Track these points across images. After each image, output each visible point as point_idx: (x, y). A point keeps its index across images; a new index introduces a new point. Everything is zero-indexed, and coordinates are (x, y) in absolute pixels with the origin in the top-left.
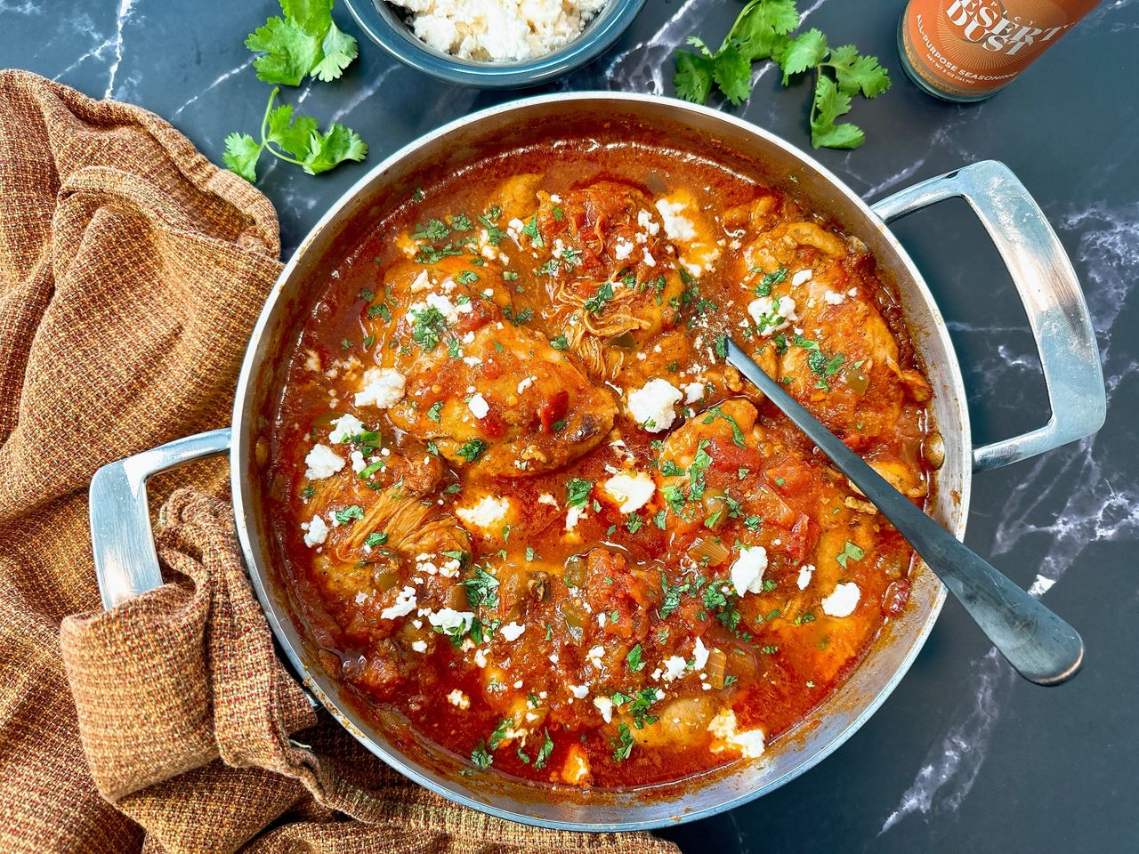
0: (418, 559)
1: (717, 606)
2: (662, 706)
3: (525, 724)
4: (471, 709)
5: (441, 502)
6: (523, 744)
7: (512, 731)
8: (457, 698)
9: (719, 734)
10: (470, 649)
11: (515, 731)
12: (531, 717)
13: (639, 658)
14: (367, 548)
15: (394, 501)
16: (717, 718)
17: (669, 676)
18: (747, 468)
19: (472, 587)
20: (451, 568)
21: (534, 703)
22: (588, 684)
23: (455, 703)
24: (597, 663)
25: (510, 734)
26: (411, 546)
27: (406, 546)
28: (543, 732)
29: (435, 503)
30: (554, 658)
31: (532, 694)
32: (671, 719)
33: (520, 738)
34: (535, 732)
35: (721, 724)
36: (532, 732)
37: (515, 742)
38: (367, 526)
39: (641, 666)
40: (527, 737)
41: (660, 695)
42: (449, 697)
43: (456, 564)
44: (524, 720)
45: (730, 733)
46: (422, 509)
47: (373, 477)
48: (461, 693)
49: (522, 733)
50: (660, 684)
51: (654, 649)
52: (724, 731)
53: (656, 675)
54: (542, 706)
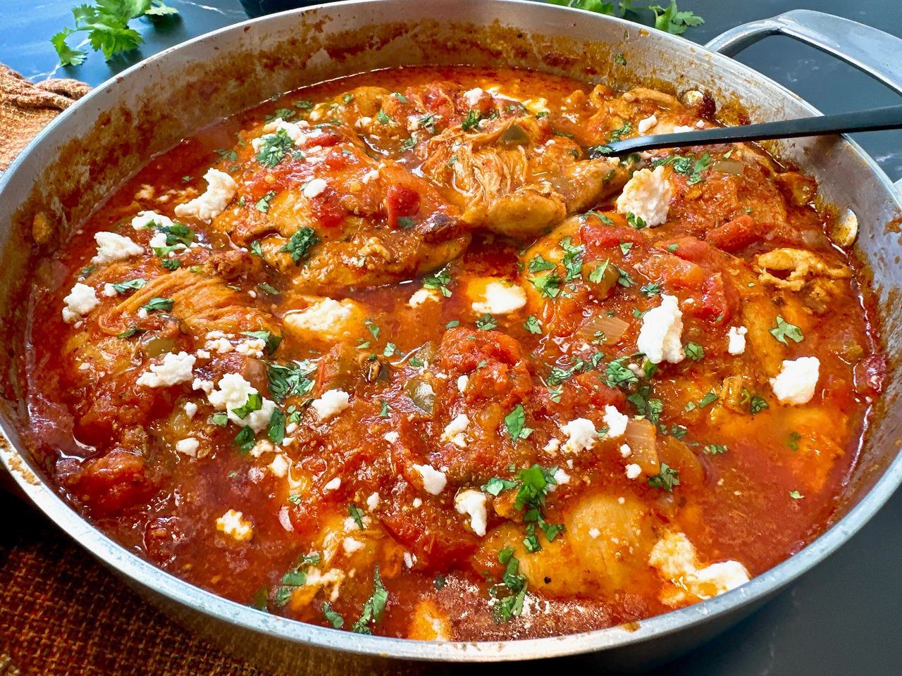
0: (209, 335)
1: (626, 382)
2: (567, 499)
3: (340, 559)
4: (253, 540)
5: (253, 294)
6: (335, 594)
7: (317, 572)
8: (233, 524)
9: (669, 570)
10: (264, 453)
11: (322, 574)
12: (352, 545)
13: (521, 421)
14: (143, 313)
15: (192, 275)
16: (661, 543)
17: (572, 446)
18: (629, 241)
19: (279, 373)
20: (253, 345)
21: (358, 521)
22: (445, 469)
23: (228, 530)
24: (460, 441)
25: (314, 579)
26: (204, 321)
27: (195, 321)
28: (372, 577)
29: (244, 291)
30: (392, 437)
31: (355, 505)
32: (586, 529)
33: (330, 585)
34: (357, 575)
35: (671, 553)
36: (352, 574)
37: (322, 593)
38: (149, 290)
39: (526, 432)
40: (343, 583)
41: (561, 477)
42: (220, 521)
43: (262, 343)
44: (340, 551)
45: (689, 569)
46: (226, 293)
47: (172, 254)
48: (239, 514)
49: (335, 575)
50: (559, 459)
51: (544, 411)
52: (677, 566)
53: (551, 447)
54: (372, 526)
